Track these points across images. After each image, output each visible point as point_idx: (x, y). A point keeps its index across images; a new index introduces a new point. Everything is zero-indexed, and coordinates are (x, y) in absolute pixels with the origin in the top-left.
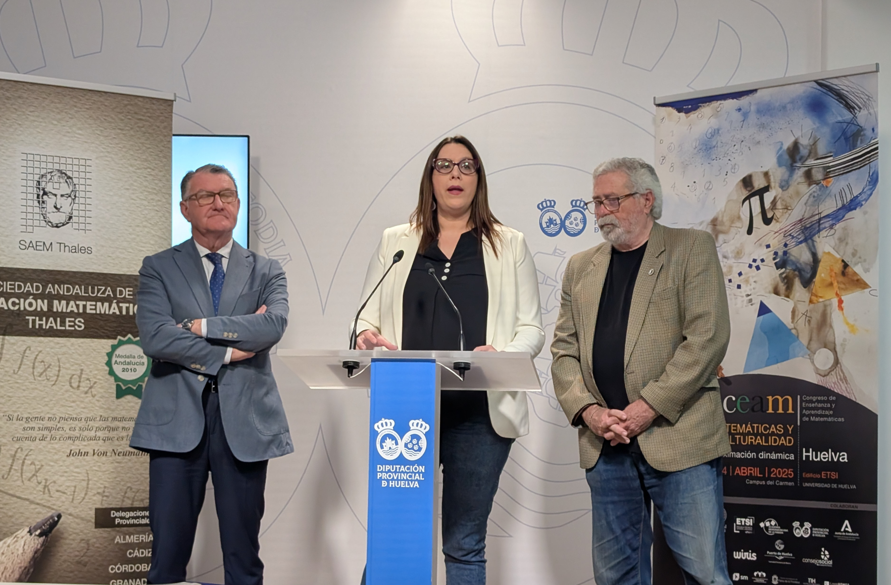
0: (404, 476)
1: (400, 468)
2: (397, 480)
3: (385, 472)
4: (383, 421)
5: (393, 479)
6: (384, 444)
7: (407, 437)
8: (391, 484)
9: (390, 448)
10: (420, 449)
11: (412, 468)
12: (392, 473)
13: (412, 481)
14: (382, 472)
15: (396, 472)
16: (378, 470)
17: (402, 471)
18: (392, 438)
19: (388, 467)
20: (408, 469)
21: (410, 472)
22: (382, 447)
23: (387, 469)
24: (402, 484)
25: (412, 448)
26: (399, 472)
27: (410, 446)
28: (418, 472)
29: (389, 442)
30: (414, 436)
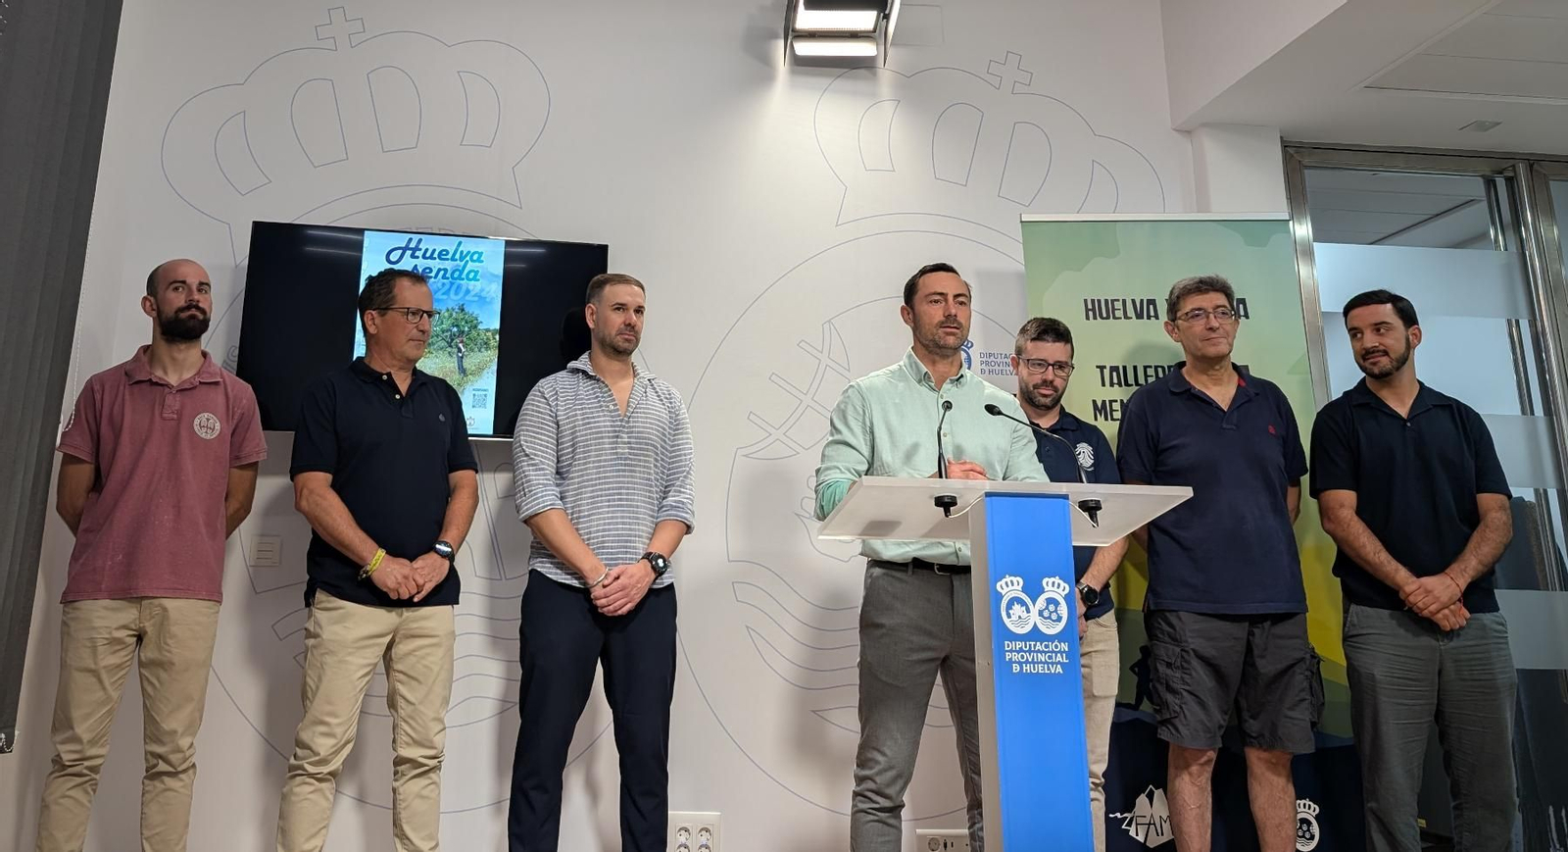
0: (1042, 658)
1: (1035, 645)
2: (1033, 662)
3: (1016, 651)
4: (1008, 579)
5: (1027, 662)
6: (1010, 611)
7: (1041, 602)
8: (1025, 668)
9: (1020, 617)
10: (1059, 619)
11: (1052, 647)
12: (1025, 652)
13: (1052, 664)
14: (1011, 651)
15: (1030, 651)
16: (1006, 649)
17: (1039, 651)
18: (1023, 603)
19: (1019, 645)
20: (1047, 646)
21: (1048, 652)
22: (1009, 616)
24: (1040, 669)
25: (1049, 618)
26: (1034, 652)
27: (1046, 614)
28: (1060, 652)
29: (1017, 609)
30: (1050, 601)
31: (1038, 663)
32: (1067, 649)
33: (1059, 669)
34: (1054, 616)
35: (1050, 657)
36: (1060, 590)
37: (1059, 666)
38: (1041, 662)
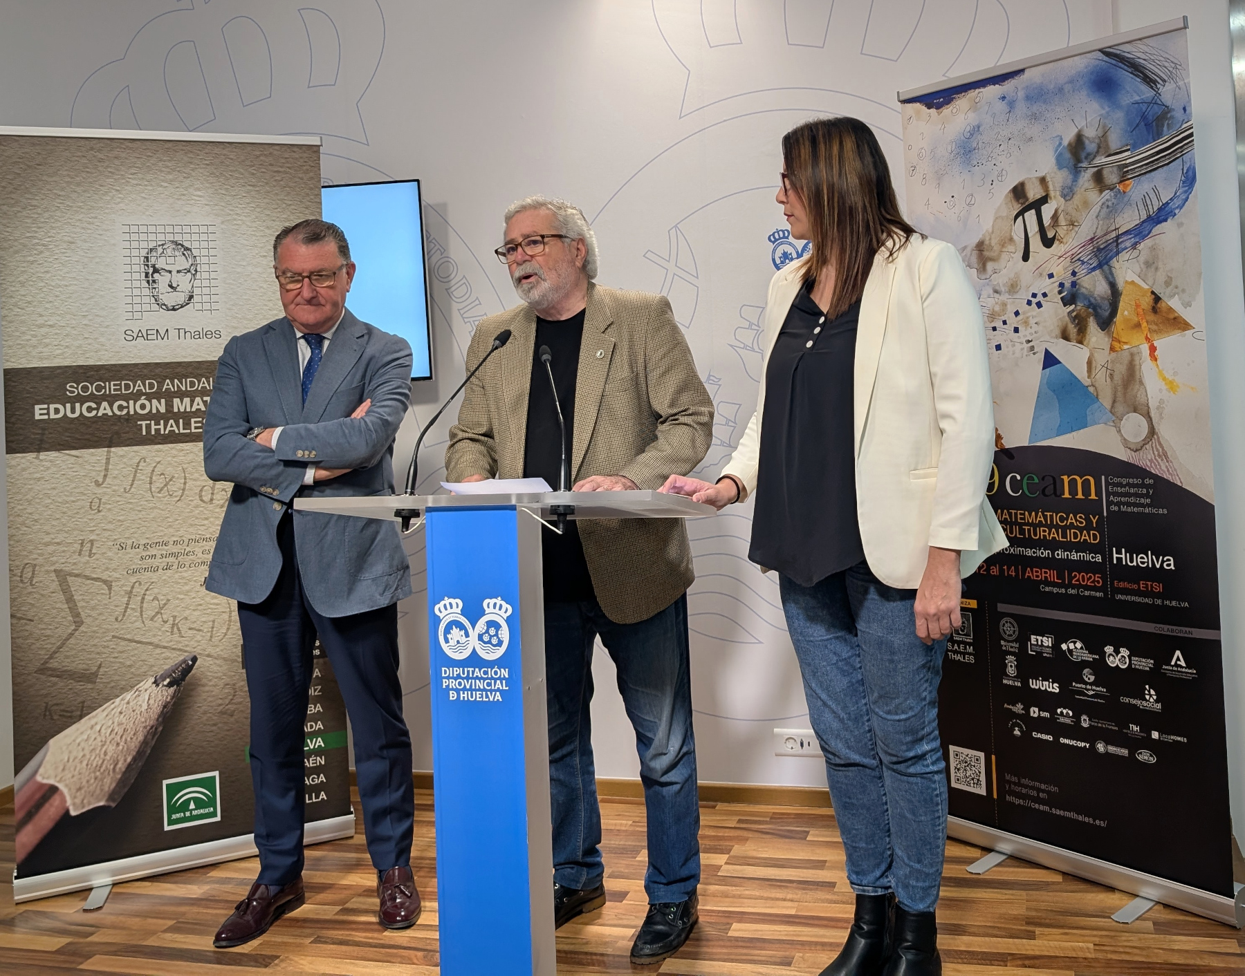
0: (480, 684)
1: (473, 672)
2: (471, 689)
3: (453, 678)
4: (447, 601)
5: (464, 689)
6: (449, 636)
7: (481, 625)
8: (462, 695)
9: (458, 642)
10: (500, 643)
11: (491, 673)
12: (463, 679)
13: (491, 691)
14: (448, 678)
15: (468, 678)
16: (443, 675)
17: (477, 677)
18: (461, 626)
19: (457, 671)
20: (485, 673)
21: (487, 678)
22: (447, 641)
23: (455, 673)
24: (477, 696)
25: (489, 642)
26: (472, 678)
27: (486, 638)
28: (499, 678)
29: (456, 634)
30: (491, 624)
31: (476, 690)
32: (507, 676)
33: (498, 697)
34: (494, 641)
35: (489, 684)
36: (502, 612)
37: (498, 693)
38: (479, 690)
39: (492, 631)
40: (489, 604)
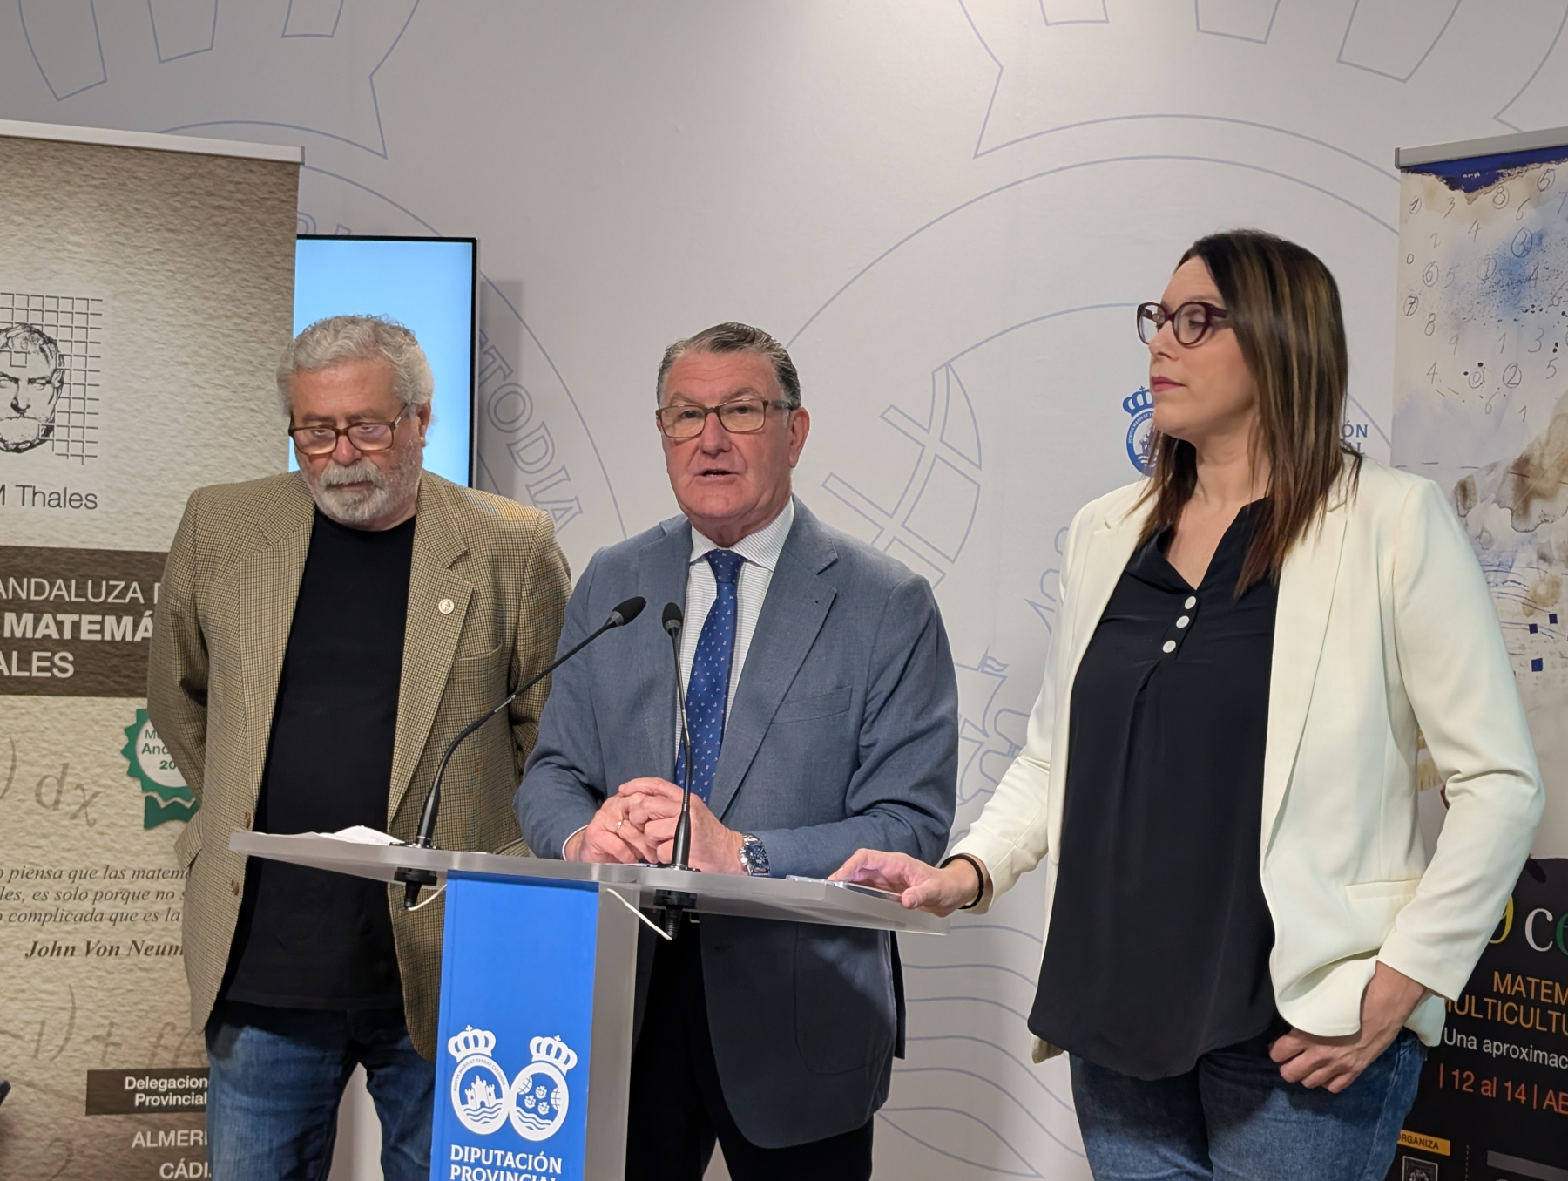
0: (511, 1179)
1: (503, 1158)
3: (468, 1164)
4: (470, 1032)
6: (468, 1093)
7: (523, 1079)
9: (483, 1104)
10: (552, 1114)
11: (533, 1162)
12: (485, 1167)
14: (461, 1163)
15: (492, 1167)
17: (509, 1168)
18: (489, 1078)
19: (477, 1153)
20: (524, 1162)
21: (526, 1171)
22: (464, 1101)
23: (473, 1157)
25: (535, 1110)
26: (501, 1168)
27: (530, 1103)
28: (546, 1174)
29: (480, 1089)
30: (540, 1080)
32: (559, 1171)
34: (543, 1109)
36: (560, 1062)
39: (541, 1092)
40: (539, 1046)
